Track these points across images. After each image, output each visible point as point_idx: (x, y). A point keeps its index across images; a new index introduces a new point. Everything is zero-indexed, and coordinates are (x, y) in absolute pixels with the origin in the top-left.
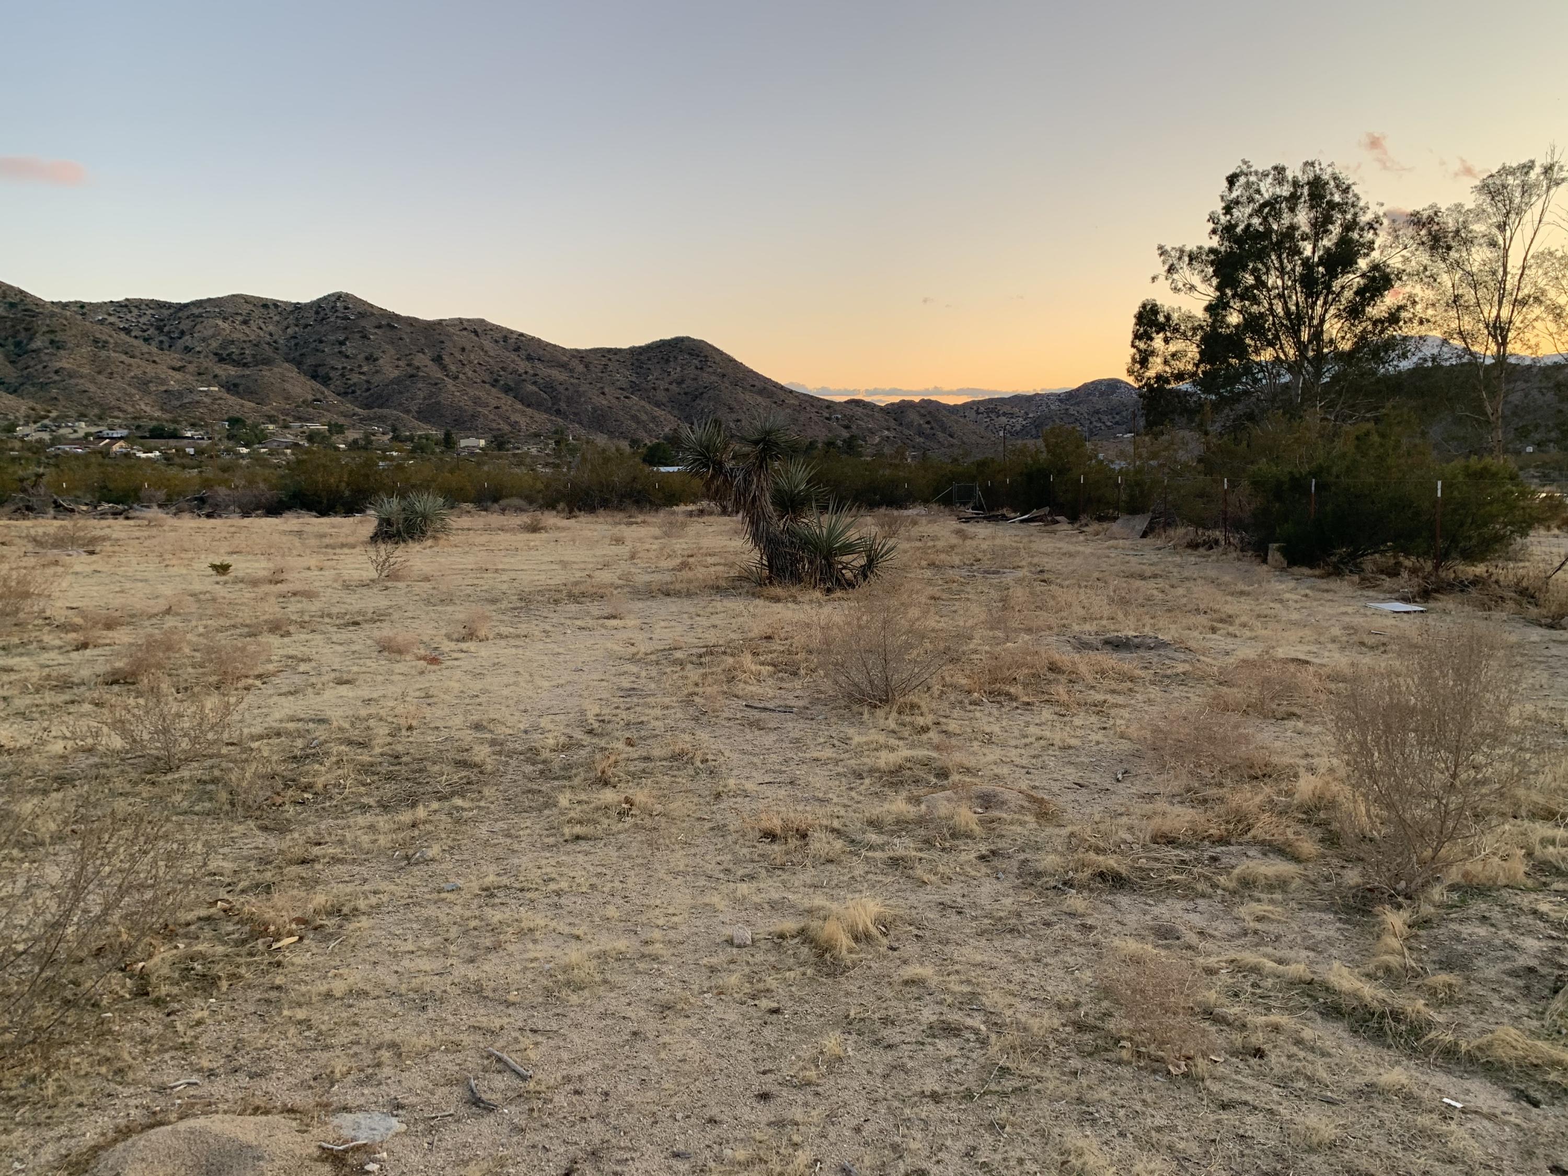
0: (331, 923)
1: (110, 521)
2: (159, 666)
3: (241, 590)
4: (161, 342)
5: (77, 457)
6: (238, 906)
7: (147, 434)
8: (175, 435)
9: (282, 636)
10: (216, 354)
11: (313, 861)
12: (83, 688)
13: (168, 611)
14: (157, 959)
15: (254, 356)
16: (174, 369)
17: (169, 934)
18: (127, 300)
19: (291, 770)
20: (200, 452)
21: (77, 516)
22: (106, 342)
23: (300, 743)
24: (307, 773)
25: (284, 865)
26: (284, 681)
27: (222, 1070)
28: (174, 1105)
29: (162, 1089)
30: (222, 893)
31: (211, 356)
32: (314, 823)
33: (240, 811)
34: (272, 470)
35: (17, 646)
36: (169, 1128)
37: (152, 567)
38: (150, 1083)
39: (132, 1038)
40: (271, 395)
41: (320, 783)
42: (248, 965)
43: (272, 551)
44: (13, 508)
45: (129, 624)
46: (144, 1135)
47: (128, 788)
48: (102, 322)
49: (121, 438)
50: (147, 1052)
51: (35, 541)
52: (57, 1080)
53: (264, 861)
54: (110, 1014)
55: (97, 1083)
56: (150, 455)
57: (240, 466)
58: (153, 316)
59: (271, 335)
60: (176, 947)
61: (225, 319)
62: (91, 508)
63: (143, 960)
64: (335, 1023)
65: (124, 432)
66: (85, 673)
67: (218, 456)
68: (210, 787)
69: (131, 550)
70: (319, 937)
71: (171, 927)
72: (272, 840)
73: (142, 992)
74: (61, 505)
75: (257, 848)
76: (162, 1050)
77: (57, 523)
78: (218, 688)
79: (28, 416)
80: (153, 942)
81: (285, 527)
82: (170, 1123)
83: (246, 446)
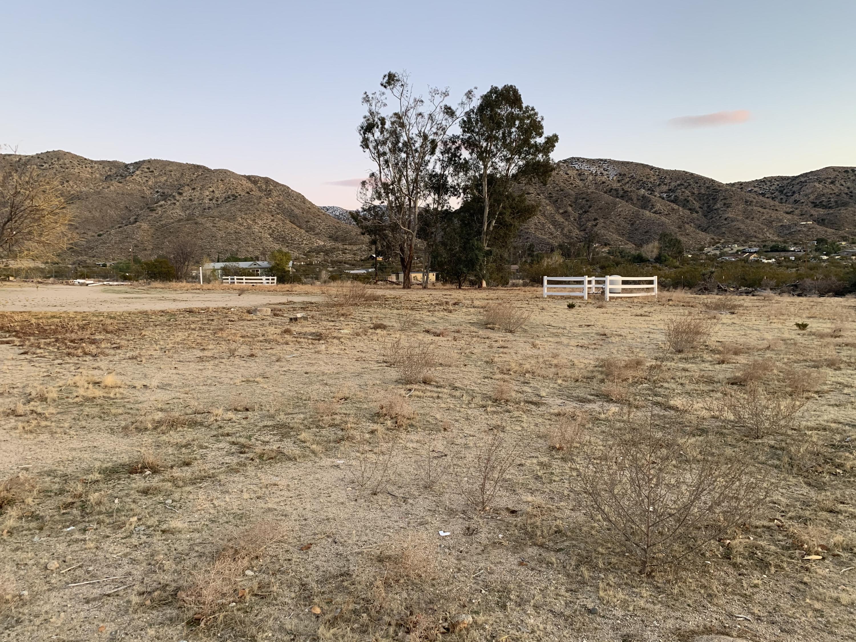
0: (845, 555)
1: (744, 297)
2: (759, 378)
3: (813, 340)
4: (781, 199)
5: (732, 262)
6: (787, 526)
7: (769, 250)
8: (785, 250)
9: (835, 370)
10: (813, 203)
11: (838, 513)
12: (719, 384)
13: (768, 348)
14: (737, 541)
15: (836, 202)
16: (787, 213)
17: (746, 529)
18: (765, 178)
19: (831, 453)
20: (798, 259)
21: (728, 293)
22: (751, 202)
23: (838, 437)
24: (841, 457)
25: (818, 509)
26: (833, 398)
27: (765, 619)
28: (736, 627)
29: (731, 615)
30: (778, 516)
31: (810, 204)
32: (841, 489)
33: (795, 470)
34: (842, 269)
35: (691, 358)
36: (732, 639)
37: (763, 323)
38: (725, 609)
39: (719, 580)
40: (845, 224)
41: (848, 465)
42: (789, 563)
43: (836, 317)
44: (699, 289)
45: (746, 353)
46: (718, 636)
47: (734, 443)
48: (750, 191)
49: (755, 252)
50: (725, 591)
51: (706, 306)
52: (680, 587)
53: (806, 504)
54: (709, 562)
55: (698, 597)
56: (769, 261)
57: (822, 267)
58: (778, 185)
59: (848, 188)
60: (749, 538)
61: (820, 182)
62: (735, 289)
63: (730, 539)
64: (839, 620)
65: (757, 249)
66: (721, 376)
67: (808, 261)
68: (779, 452)
69: (753, 312)
70: (836, 561)
71: (747, 526)
72: (813, 492)
73: (727, 557)
74: (721, 288)
75: (802, 495)
76: (733, 593)
77: (718, 297)
78: (791, 395)
79: (710, 243)
80: (737, 531)
81: (846, 304)
82: (732, 636)
83: (826, 255)
